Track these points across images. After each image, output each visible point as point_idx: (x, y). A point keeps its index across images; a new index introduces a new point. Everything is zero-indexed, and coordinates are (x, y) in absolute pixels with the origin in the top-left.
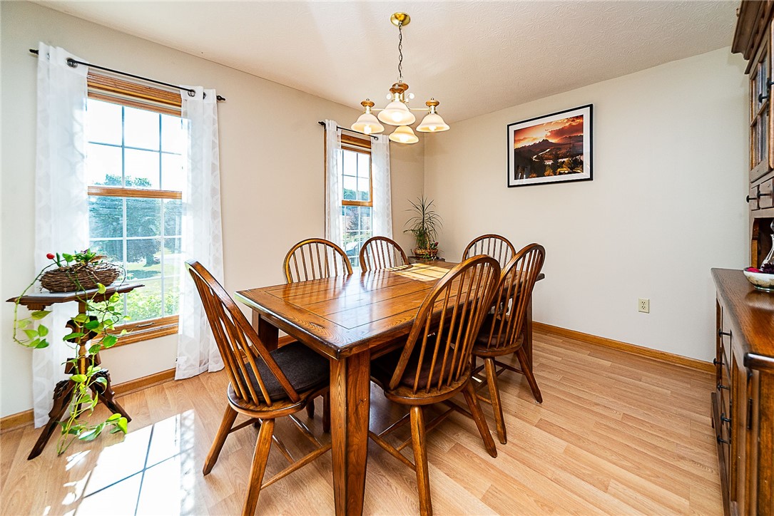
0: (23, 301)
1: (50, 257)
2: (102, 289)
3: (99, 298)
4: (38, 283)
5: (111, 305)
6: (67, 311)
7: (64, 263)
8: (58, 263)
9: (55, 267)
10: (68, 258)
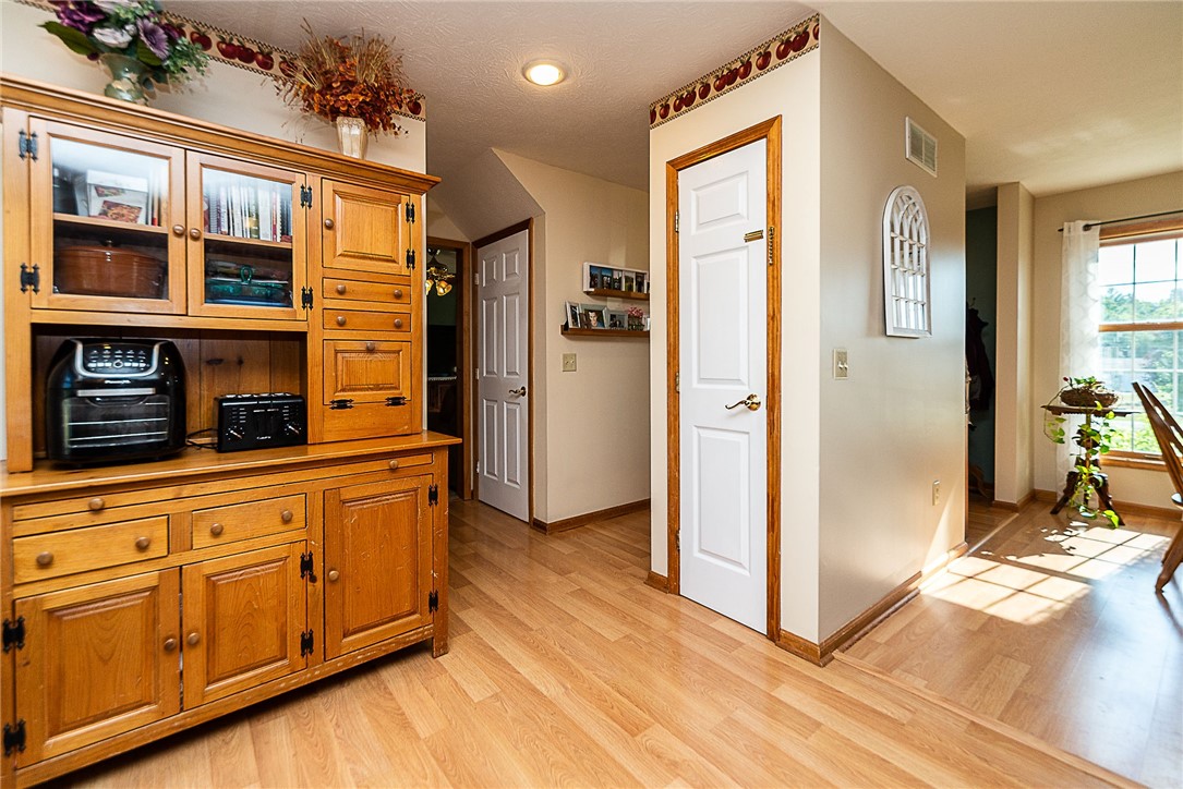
0: (1049, 408)
1: (1066, 379)
2: (1100, 408)
3: (1098, 414)
4: (1059, 398)
5: (1107, 421)
6: (1075, 422)
7: (1076, 386)
8: (1071, 385)
9: (1070, 388)
10: (1079, 382)
